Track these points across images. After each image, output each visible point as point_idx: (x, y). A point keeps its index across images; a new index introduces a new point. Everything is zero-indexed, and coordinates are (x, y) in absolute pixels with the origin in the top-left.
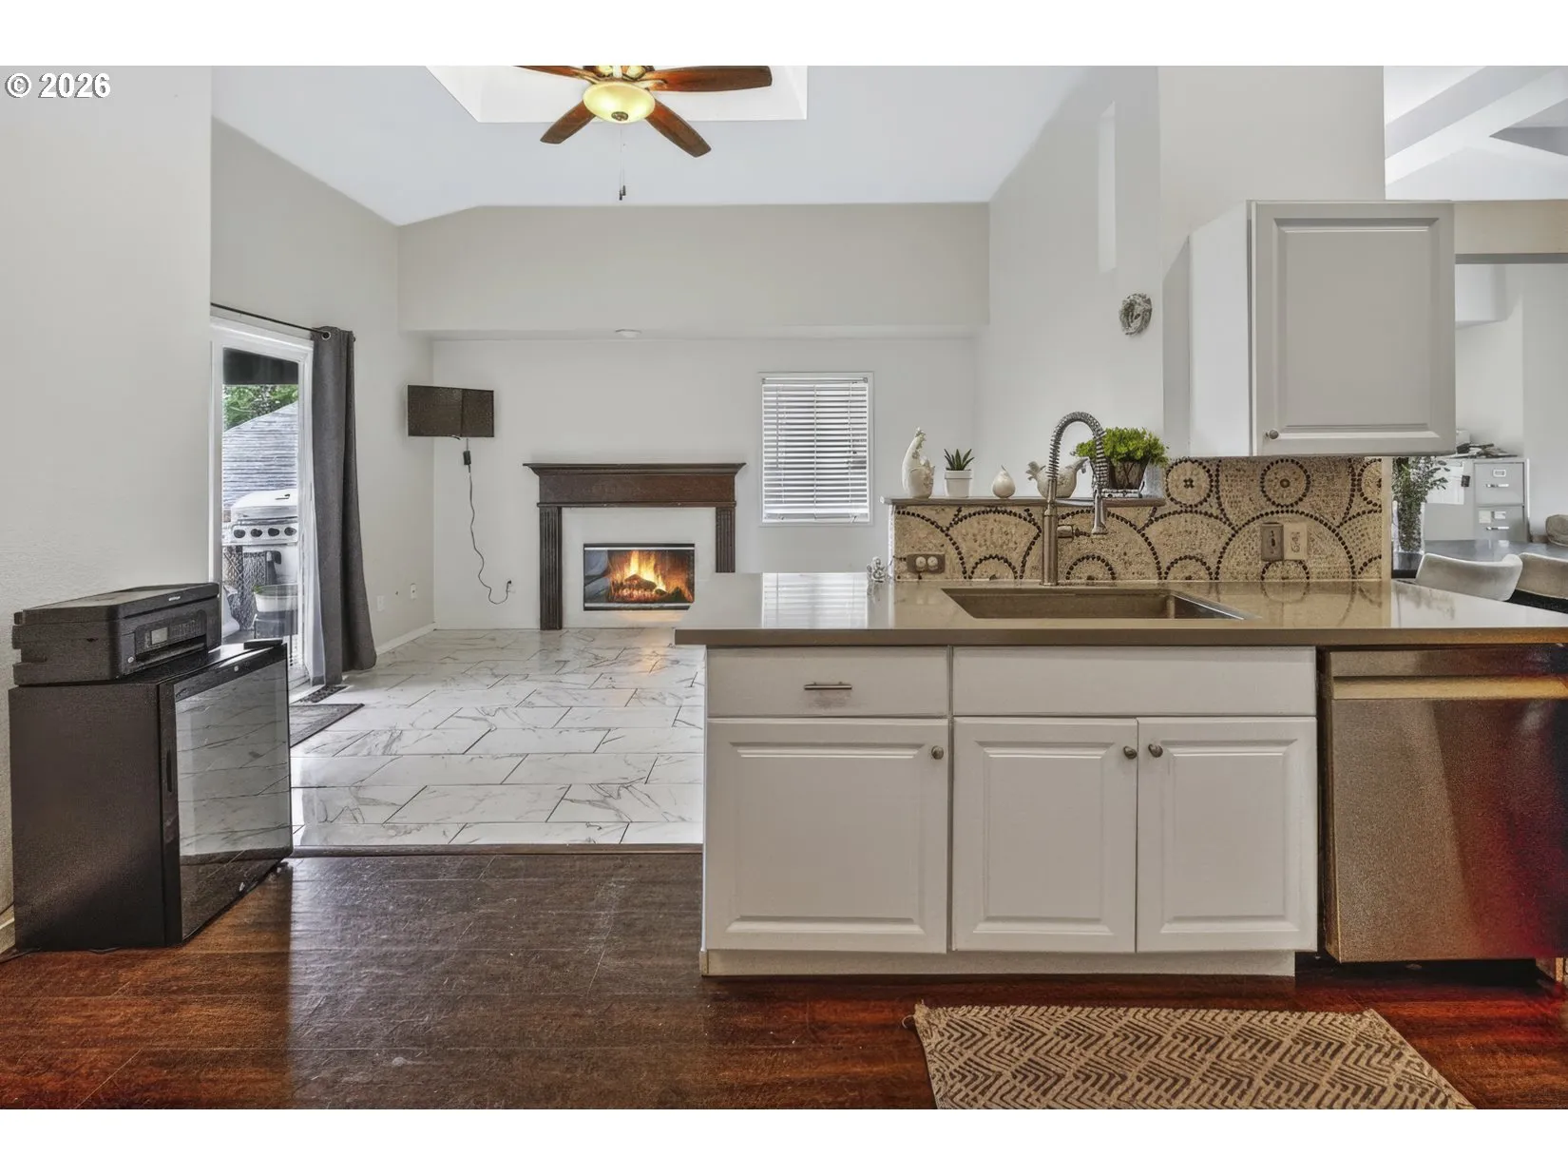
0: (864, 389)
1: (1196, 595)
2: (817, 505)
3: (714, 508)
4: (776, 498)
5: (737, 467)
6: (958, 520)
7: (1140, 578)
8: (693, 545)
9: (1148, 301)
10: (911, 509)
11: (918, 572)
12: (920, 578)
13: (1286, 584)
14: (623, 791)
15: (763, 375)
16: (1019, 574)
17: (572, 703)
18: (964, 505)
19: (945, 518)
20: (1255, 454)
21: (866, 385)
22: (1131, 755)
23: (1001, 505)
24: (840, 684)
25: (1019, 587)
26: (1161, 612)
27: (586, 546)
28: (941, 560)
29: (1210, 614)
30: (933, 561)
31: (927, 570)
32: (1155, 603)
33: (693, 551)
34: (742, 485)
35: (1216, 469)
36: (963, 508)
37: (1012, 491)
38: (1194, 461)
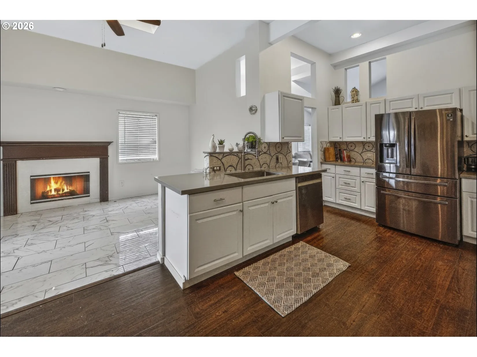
0: (155, 119)
1: (271, 171)
2: (139, 156)
3: (99, 158)
4: (123, 154)
5: (110, 143)
6: (223, 157)
7: (257, 169)
8: (89, 172)
9: (256, 107)
10: (213, 155)
11: (214, 171)
12: (215, 172)
13: (279, 167)
14: (111, 258)
15: (119, 111)
16: (236, 169)
17: (57, 239)
18: (225, 153)
19: (220, 157)
20: (280, 142)
21: (156, 118)
22: (273, 203)
23: (231, 153)
24: (221, 199)
25: (236, 172)
26: (263, 175)
27: (31, 176)
28: (220, 167)
29: (274, 174)
30: (218, 168)
31: (217, 170)
32: (261, 173)
33: (89, 174)
34: (111, 150)
35: (269, 144)
36: (225, 155)
37: (233, 149)
38: (266, 143)
